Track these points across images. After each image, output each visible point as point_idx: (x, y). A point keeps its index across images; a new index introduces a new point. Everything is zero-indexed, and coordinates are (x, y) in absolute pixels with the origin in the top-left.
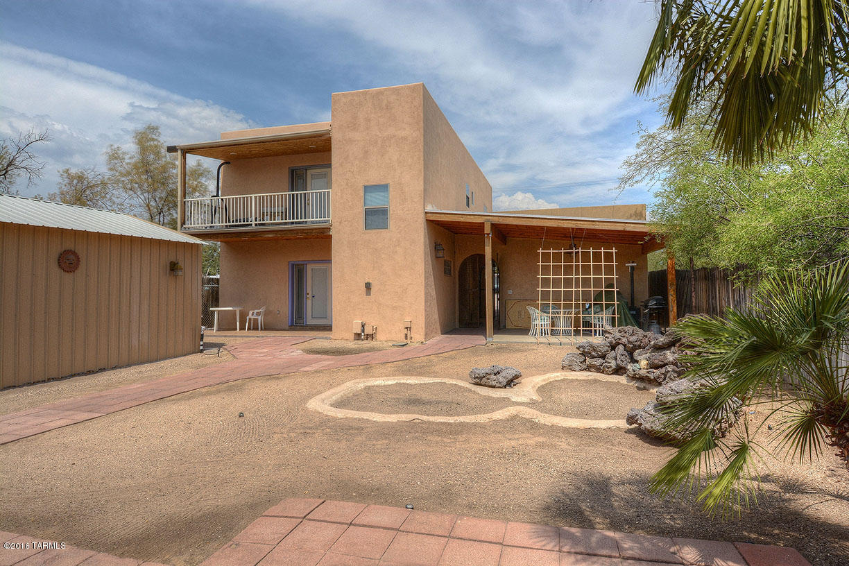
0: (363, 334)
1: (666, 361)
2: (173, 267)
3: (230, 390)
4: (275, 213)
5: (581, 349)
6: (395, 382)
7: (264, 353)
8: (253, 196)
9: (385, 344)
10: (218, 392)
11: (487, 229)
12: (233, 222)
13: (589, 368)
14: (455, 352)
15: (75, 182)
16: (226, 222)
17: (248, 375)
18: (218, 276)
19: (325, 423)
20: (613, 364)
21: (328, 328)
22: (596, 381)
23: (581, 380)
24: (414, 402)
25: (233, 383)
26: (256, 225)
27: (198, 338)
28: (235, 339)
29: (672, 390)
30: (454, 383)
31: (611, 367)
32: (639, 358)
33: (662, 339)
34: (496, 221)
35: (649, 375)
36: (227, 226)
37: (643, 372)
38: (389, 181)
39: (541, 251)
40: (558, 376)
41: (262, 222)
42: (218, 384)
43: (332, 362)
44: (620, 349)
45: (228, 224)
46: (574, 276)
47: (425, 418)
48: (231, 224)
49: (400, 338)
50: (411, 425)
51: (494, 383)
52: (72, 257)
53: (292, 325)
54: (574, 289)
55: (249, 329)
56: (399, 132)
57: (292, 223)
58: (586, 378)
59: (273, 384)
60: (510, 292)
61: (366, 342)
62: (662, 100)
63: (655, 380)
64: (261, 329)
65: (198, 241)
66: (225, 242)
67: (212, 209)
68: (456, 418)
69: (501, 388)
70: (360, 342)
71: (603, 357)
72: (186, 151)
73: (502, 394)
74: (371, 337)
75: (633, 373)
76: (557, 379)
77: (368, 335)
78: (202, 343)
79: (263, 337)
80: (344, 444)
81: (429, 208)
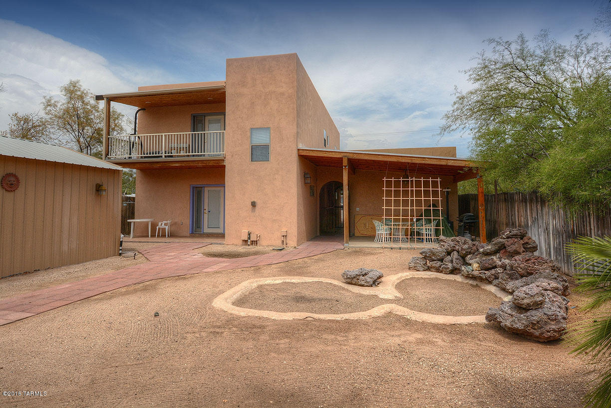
0: (249, 241)
1: (494, 265)
2: (99, 189)
3: (145, 289)
4: (180, 148)
5: (423, 254)
6: (282, 281)
7: (171, 256)
8: (163, 134)
9: (267, 249)
10: (136, 291)
11: (345, 163)
12: (147, 154)
13: (429, 269)
14: (323, 255)
15: (22, 122)
16: (141, 154)
17: (159, 276)
18: (133, 195)
19: (231, 321)
20: (450, 266)
21: (222, 236)
22: (437, 279)
23: (425, 278)
24: (300, 300)
25: (148, 283)
26: (165, 157)
27: (118, 244)
28: (148, 245)
29: (527, 294)
30: (330, 282)
31: (448, 268)
32: (471, 262)
33: (489, 247)
34: (351, 156)
35: (481, 275)
36: (142, 157)
37: (476, 273)
38: (271, 126)
39: (385, 179)
40: (407, 276)
41: (170, 154)
42: (135, 284)
43: (228, 264)
44: (455, 255)
45: (143, 155)
46: (410, 198)
47: (316, 316)
48: (146, 155)
49: (278, 243)
50: (306, 324)
51: (363, 283)
52: (13, 179)
53: (192, 233)
54: (410, 208)
55: (158, 236)
56: (278, 89)
57: (194, 156)
58: (429, 277)
59: (181, 284)
60: (358, 209)
61: (251, 247)
62: (471, 73)
63: (486, 279)
64: (168, 236)
65: (119, 168)
66: (141, 170)
67: (130, 145)
68: (342, 315)
69: (368, 286)
70: (247, 247)
71: (442, 260)
72: (110, 99)
73: (371, 292)
74: (255, 243)
75: (467, 273)
76: (407, 278)
77: (253, 241)
78: (121, 248)
79: (170, 242)
80: (251, 343)
81: (301, 146)
